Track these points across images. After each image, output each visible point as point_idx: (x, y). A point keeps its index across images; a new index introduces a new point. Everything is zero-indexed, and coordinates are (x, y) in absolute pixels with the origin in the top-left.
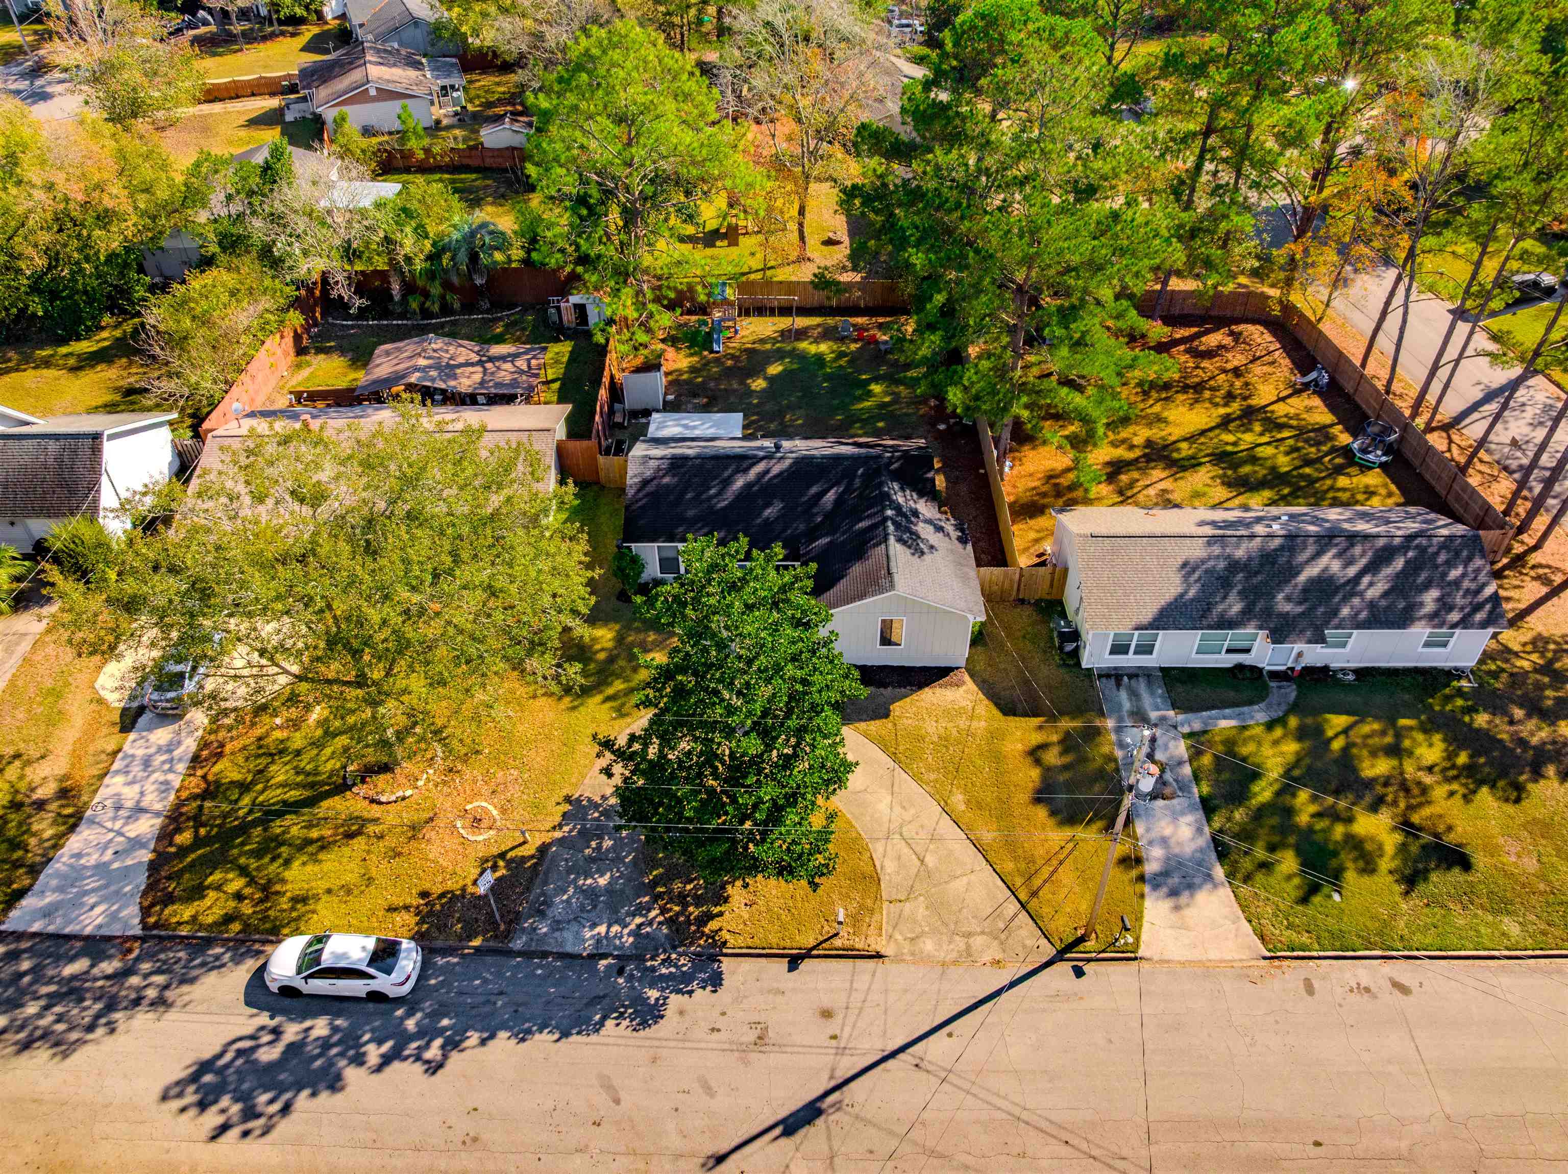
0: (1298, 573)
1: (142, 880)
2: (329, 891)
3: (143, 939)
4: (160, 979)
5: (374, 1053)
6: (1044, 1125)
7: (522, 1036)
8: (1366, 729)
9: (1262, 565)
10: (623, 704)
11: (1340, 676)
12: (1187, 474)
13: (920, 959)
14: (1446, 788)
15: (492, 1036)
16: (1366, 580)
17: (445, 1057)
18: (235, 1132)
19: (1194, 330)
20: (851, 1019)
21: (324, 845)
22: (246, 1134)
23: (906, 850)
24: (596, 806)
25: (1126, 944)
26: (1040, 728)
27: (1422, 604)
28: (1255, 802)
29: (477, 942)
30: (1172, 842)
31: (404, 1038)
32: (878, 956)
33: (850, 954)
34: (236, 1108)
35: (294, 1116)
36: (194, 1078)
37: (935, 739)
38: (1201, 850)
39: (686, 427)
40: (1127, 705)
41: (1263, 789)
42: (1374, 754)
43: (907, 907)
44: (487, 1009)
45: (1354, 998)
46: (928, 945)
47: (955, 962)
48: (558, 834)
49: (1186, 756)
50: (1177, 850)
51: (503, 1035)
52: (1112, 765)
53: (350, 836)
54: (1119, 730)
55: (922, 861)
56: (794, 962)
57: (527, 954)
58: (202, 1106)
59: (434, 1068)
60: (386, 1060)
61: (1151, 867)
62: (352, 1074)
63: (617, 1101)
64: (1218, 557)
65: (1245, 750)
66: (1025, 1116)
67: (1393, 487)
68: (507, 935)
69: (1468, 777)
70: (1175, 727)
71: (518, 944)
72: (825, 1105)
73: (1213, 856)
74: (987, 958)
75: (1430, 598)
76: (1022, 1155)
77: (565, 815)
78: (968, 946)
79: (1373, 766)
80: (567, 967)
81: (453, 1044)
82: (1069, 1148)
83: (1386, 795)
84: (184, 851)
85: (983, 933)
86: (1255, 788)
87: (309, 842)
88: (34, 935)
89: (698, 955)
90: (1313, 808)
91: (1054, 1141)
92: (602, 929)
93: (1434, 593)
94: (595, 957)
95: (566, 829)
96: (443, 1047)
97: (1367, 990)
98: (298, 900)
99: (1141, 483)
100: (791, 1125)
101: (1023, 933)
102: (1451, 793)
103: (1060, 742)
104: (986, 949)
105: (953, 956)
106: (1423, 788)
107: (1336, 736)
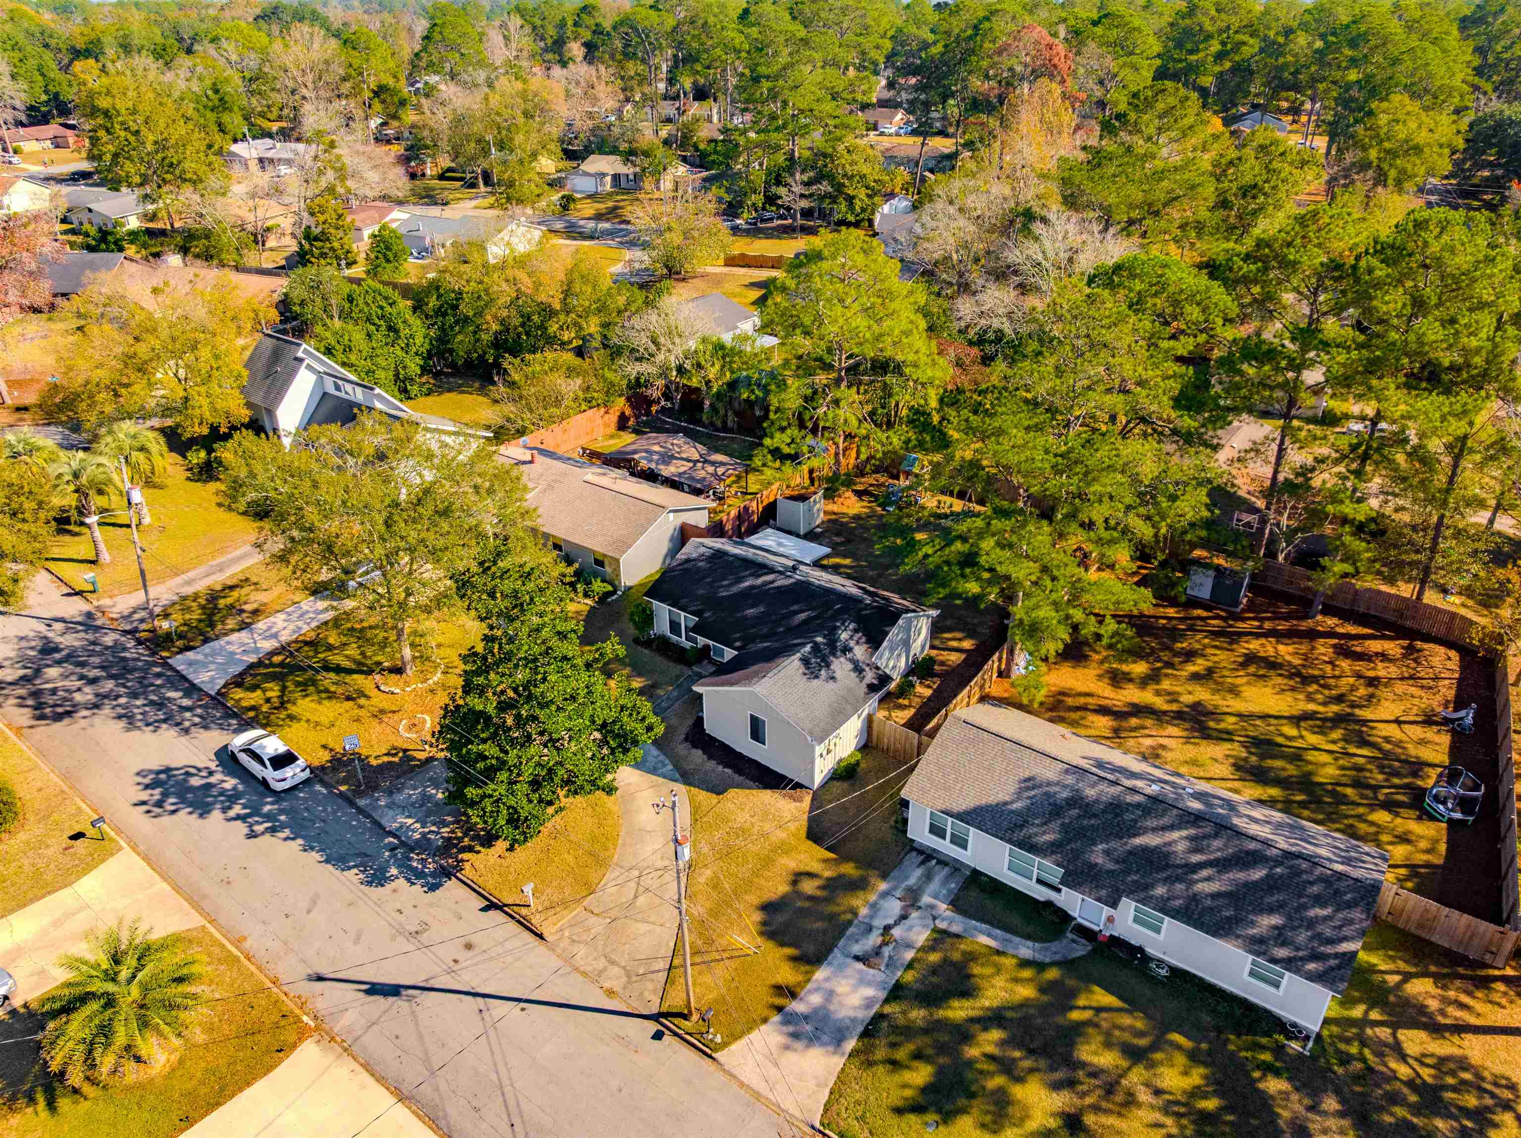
0: (1135, 835)
1: (240, 669)
2: (308, 721)
3: (212, 698)
4: (197, 720)
5: (237, 810)
6: (511, 1103)
7: (308, 848)
8: (1126, 1020)
9: (1104, 812)
11: (1153, 965)
12: (1204, 742)
13: (566, 956)
14: (1158, 1117)
15: (294, 839)
16: (1205, 873)
17: (263, 833)
18: (145, 808)
19: (1370, 631)
20: (478, 959)
21: (332, 696)
22: (148, 812)
25: (712, 1041)
26: (825, 861)
27: (1253, 924)
28: (941, 1013)
29: (343, 788)
30: (835, 1000)
31: (256, 812)
32: (540, 936)
33: (525, 925)
34: (157, 798)
35: (174, 817)
36: (159, 772)
37: (737, 826)
38: (853, 1020)
39: (780, 544)
40: (912, 881)
41: (961, 1008)
42: (1108, 1045)
43: (593, 920)
44: (309, 824)
46: (580, 952)
47: (585, 973)
49: (919, 944)
50: (832, 1007)
51: (300, 841)
52: (849, 916)
53: (348, 698)
54: (885, 895)
55: (636, 897)
56: (491, 906)
57: (360, 811)
58: (148, 787)
59: (252, 835)
60: (238, 817)
61: (798, 1007)
62: (216, 815)
63: (309, 912)
64: (1065, 786)
65: (976, 970)
66: (508, 1089)
67: (1443, 847)
68: (360, 794)
69: (1194, 1122)
70: (934, 918)
71: (362, 802)
72: (404, 992)
73: (860, 1029)
74: (607, 985)
75: (1267, 922)
76: (476, 1109)
78: (605, 969)
79: (1096, 1053)
80: (370, 829)
81: (273, 830)
82: (509, 1129)
83: (1082, 1083)
84: (272, 665)
85: (624, 968)
86: (956, 1003)
87: (327, 691)
88: (177, 671)
89: (442, 867)
90: (990, 1049)
91: (505, 1116)
92: (410, 821)
93: (1276, 920)
94: (391, 834)
96: (267, 829)
98: (291, 717)
99: (1147, 732)
100: (375, 989)
101: (650, 986)
102: (1157, 1125)
103: (828, 879)
104: (615, 979)
105: (588, 969)
106: (1131, 1101)
107: (1085, 1008)
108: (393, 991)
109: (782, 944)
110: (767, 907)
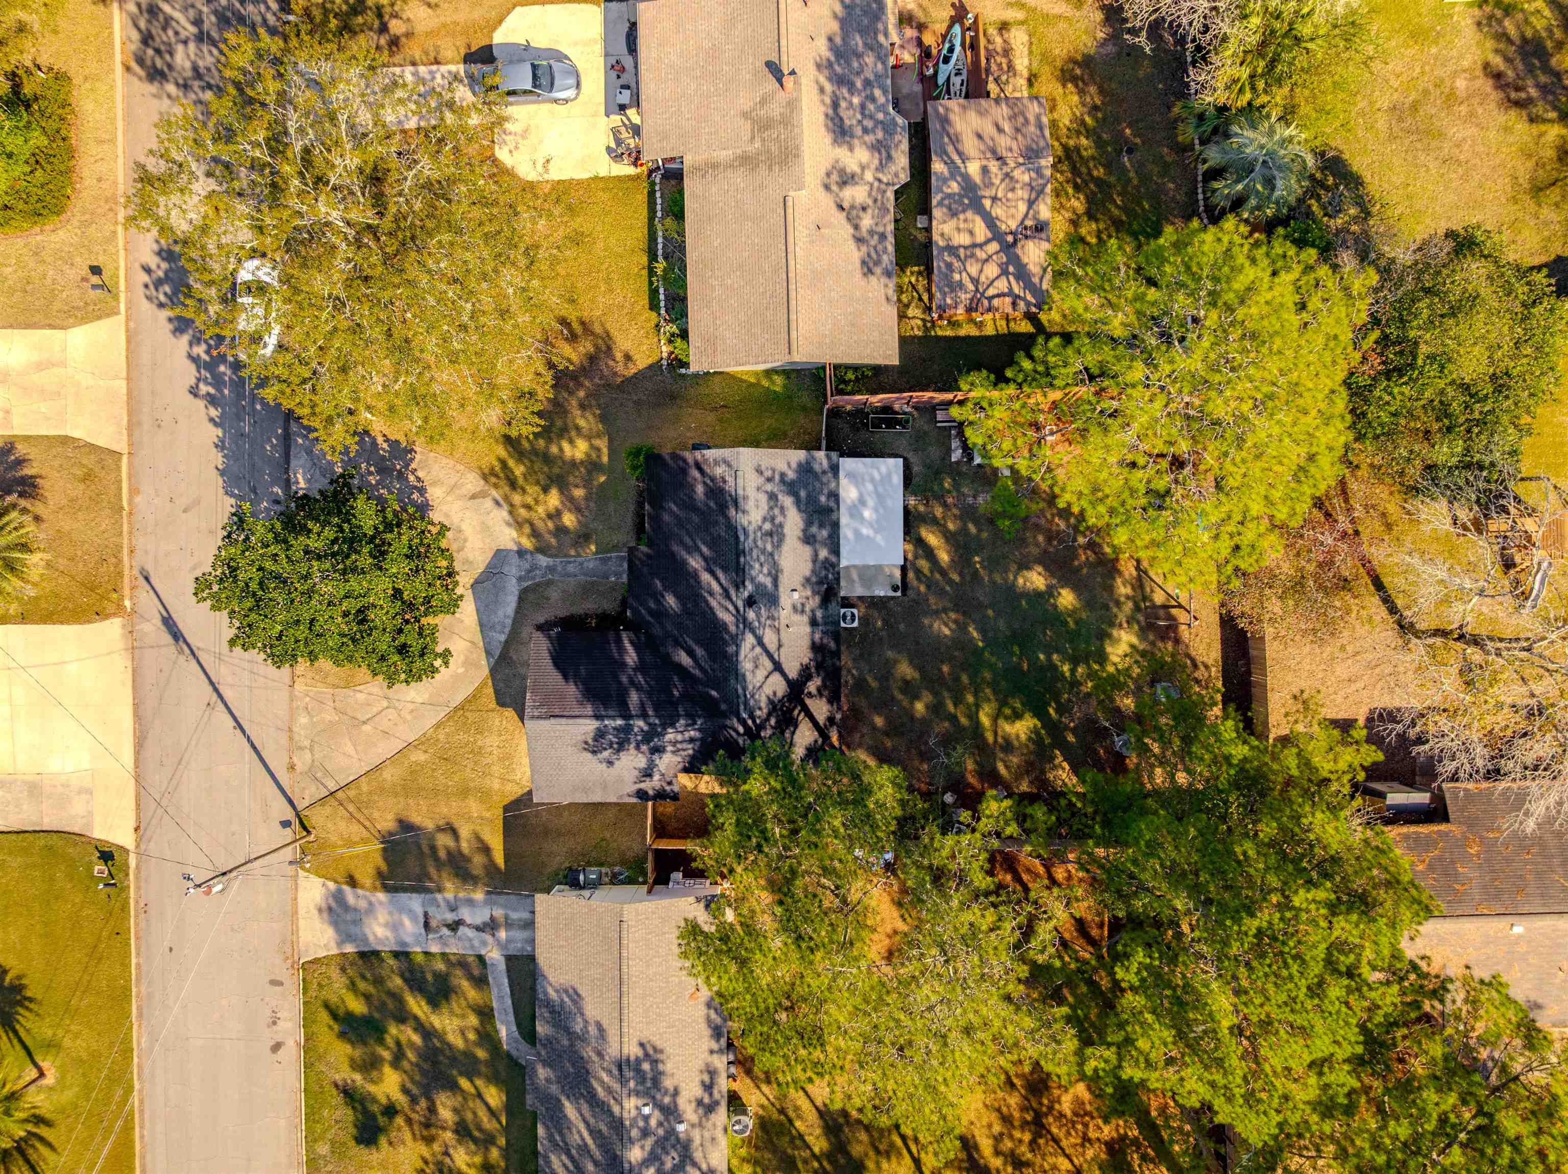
5: (200, 350)
7: (220, 446)
8: (485, 1117)
10: (497, 476)
13: (292, 714)
14: (431, 1160)
15: (216, 424)
17: (202, 397)
18: (147, 279)
20: (244, 663)
22: (146, 286)
23: (375, 710)
24: (407, 465)
28: (409, 998)
30: (371, 918)
31: (213, 367)
32: (294, 683)
34: (161, 274)
35: (159, 312)
37: (479, 743)
38: (368, 940)
40: (514, 915)
41: (420, 1007)
43: (330, 708)
45: (268, 1013)
46: (303, 720)
47: (291, 739)
48: (380, 440)
50: (364, 919)
51: (220, 432)
52: (435, 887)
55: (365, 723)
57: (285, 437)
58: (159, 253)
59: (194, 392)
60: (196, 359)
62: (185, 338)
63: (185, 511)
71: (293, 429)
72: (181, 643)
73: (364, 948)
74: (295, 760)
77: (397, 442)
78: (304, 748)
79: (446, 1106)
81: (212, 400)
83: (420, 1106)
85: (313, 761)
86: (421, 1001)
90: (404, 1039)
95: (385, 446)
96: (208, 394)
97: (274, 1023)
100: (168, 622)
101: (313, 789)
102: (426, 1162)
103: (460, 852)
104: (302, 761)
105: (296, 738)
106: (429, 1140)
107: (476, 1088)
108: (177, 635)
109: (386, 859)
110: (405, 826)
